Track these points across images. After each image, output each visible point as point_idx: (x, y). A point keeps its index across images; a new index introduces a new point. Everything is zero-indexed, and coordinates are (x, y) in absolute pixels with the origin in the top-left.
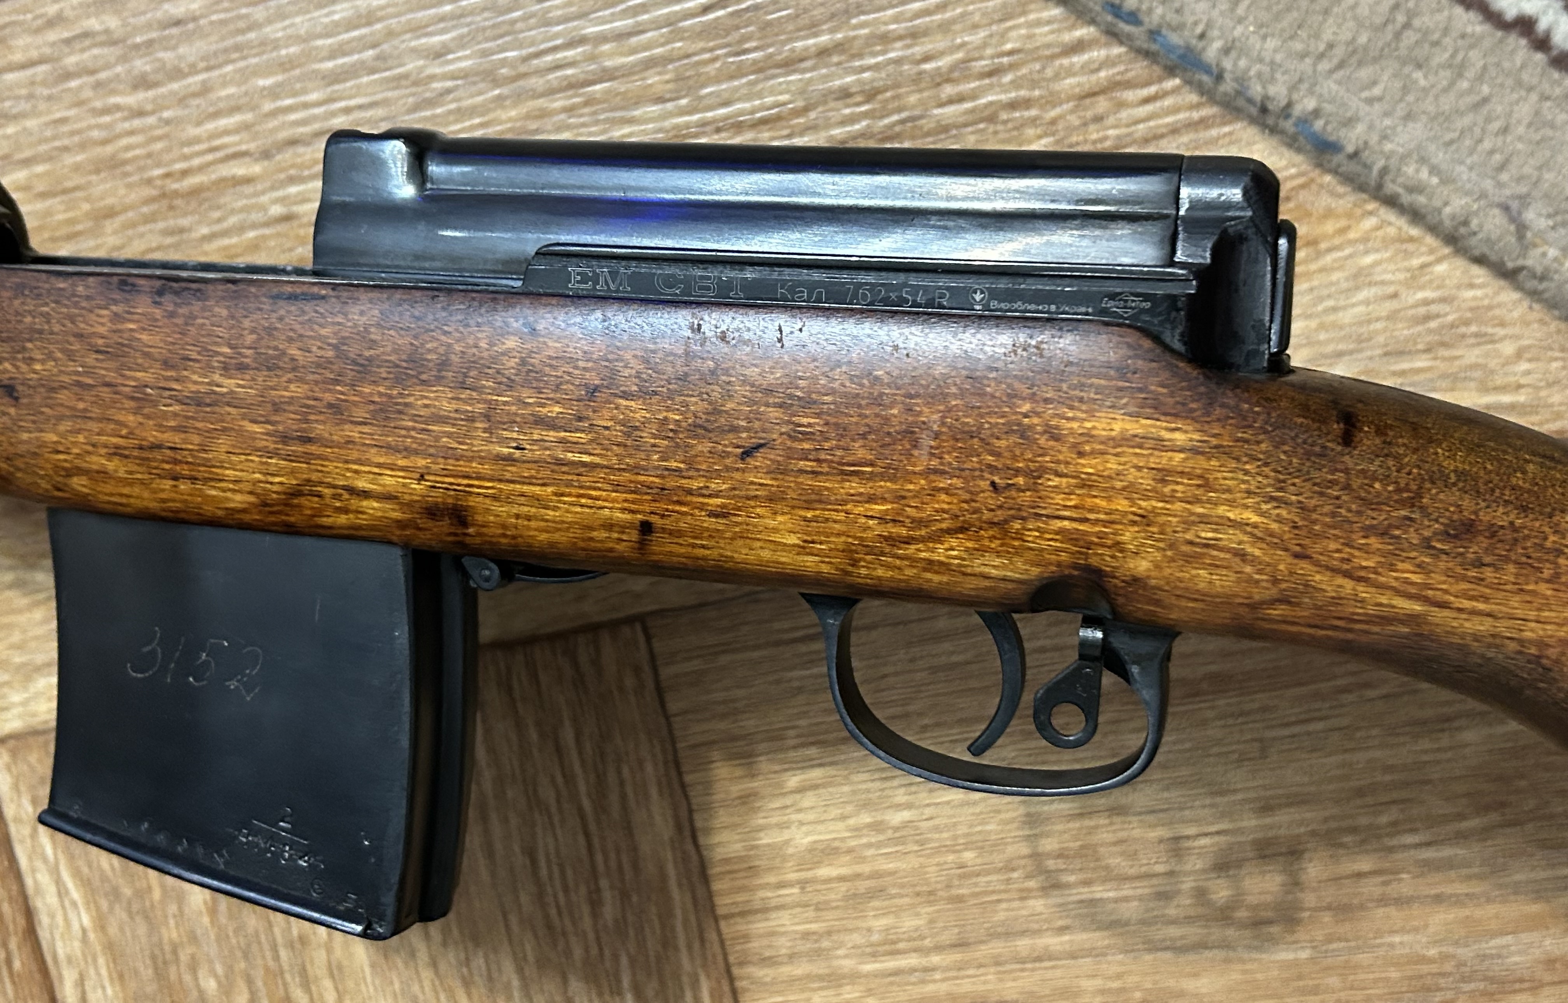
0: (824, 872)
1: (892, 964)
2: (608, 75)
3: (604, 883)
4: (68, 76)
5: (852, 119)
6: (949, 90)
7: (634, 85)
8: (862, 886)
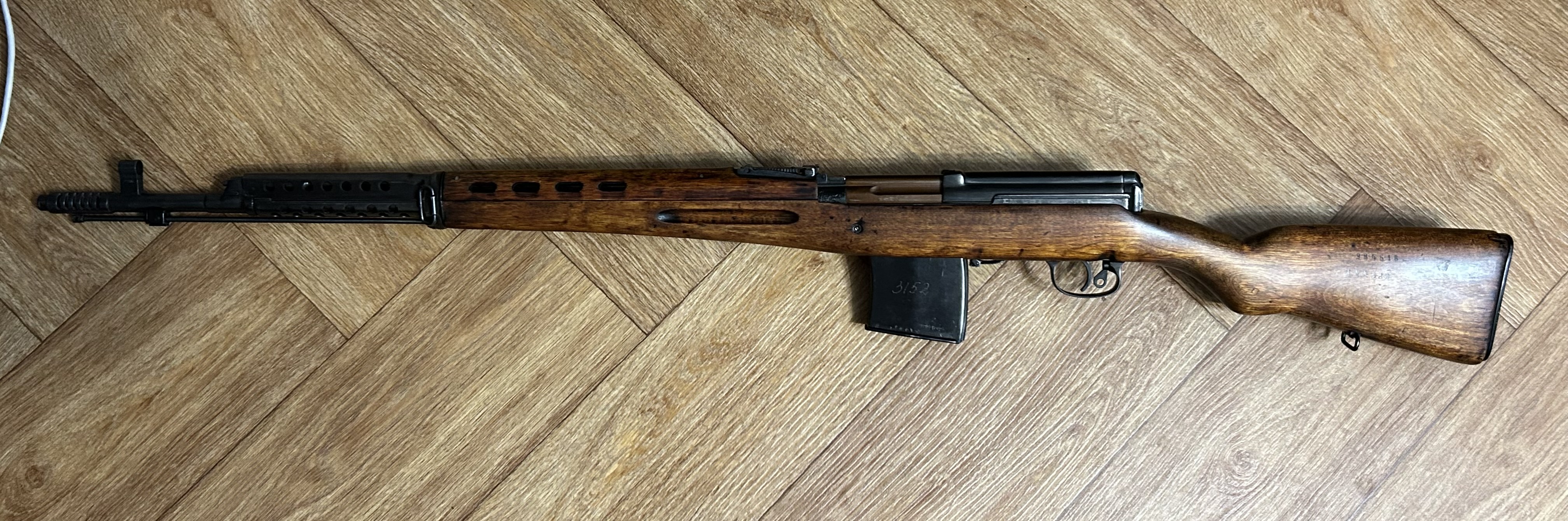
0: (567, 304)
1: (537, 293)
2: (732, 458)
3: (617, 265)
4: (863, 374)
5: (669, 485)
6: (651, 506)
7: (725, 459)
8: (556, 307)
